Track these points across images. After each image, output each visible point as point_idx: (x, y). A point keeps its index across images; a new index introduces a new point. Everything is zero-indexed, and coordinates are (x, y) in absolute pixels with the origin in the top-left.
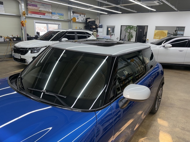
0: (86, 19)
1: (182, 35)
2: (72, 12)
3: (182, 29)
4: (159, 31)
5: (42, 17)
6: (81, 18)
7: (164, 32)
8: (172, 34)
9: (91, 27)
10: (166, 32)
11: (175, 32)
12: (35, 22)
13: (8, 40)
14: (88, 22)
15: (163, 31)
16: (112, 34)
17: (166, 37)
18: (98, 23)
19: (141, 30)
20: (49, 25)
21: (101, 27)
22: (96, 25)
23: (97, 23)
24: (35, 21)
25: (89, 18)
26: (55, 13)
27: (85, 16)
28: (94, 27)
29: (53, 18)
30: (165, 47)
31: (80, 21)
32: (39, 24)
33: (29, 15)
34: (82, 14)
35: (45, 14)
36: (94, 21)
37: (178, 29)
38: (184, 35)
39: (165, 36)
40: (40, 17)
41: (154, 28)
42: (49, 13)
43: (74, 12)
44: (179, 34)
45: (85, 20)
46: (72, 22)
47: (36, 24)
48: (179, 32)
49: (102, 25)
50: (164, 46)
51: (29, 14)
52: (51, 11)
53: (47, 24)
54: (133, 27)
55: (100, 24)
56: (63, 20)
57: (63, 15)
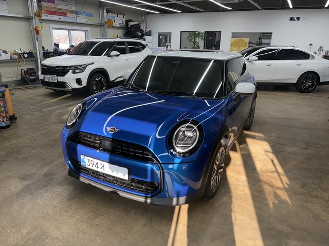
0: (126, 21)
1: (269, 44)
2: (105, 11)
3: (268, 35)
4: (237, 39)
5: (62, 18)
6: (119, 21)
7: (243, 41)
8: (254, 44)
9: (135, 34)
10: (247, 40)
11: (259, 41)
12: (51, 28)
13: (16, 57)
14: (129, 26)
15: (243, 39)
16: (167, 46)
17: (247, 48)
18: (145, 28)
19: (210, 38)
20: (72, 32)
21: (149, 34)
22: (141, 31)
23: (143, 27)
24: (52, 26)
25: (131, 21)
26: (80, 13)
27: (125, 17)
28: (140, 34)
29: (78, 21)
30: (250, 60)
31: (118, 25)
32: (58, 30)
33: (44, 17)
34: (121, 14)
35: (66, 14)
36: (138, 26)
37: (263, 35)
38: (271, 45)
39: (246, 46)
40: (60, 20)
41: (230, 35)
42: (71, 12)
43: (108, 11)
44: (264, 44)
45: (124, 23)
46: (106, 26)
47: (53, 30)
48: (264, 41)
49: (150, 31)
50: (248, 59)
51: (43, 15)
52: (74, 9)
53: (68, 30)
54: (199, 33)
55: (148, 30)
56: (92, 23)
57: (92, 16)
